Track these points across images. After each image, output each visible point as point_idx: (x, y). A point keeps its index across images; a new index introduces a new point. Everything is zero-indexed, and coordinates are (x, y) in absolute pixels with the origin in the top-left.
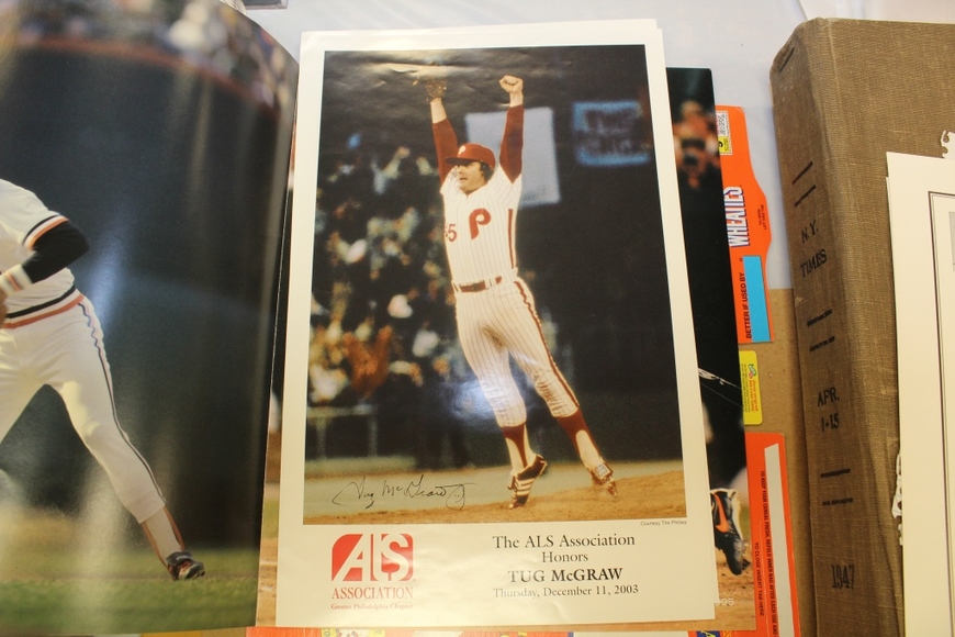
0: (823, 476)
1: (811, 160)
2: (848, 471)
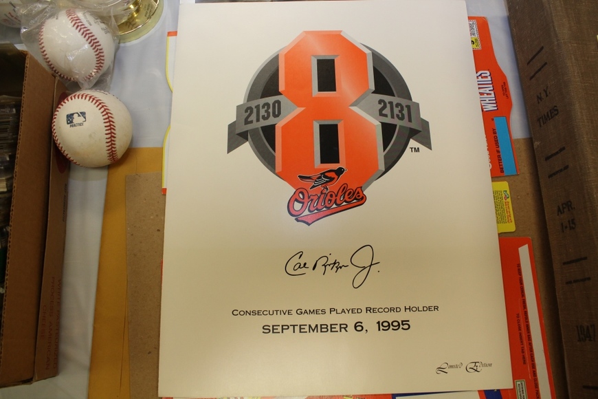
0: (564, 263)
1: (542, 45)
2: (585, 258)
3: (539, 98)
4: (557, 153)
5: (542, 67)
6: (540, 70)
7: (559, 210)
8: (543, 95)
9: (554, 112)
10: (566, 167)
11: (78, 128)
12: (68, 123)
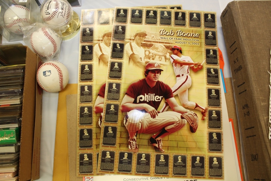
0: (246, 129)
1: (235, 40)
2: (254, 127)
3: (235, 62)
4: (242, 84)
5: (235, 49)
6: (234, 50)
7: (243, 108)
8: (236, 61)
9: (240, 68)
10: (246, 90)
11: (48, 77)
12: (44, 75)
